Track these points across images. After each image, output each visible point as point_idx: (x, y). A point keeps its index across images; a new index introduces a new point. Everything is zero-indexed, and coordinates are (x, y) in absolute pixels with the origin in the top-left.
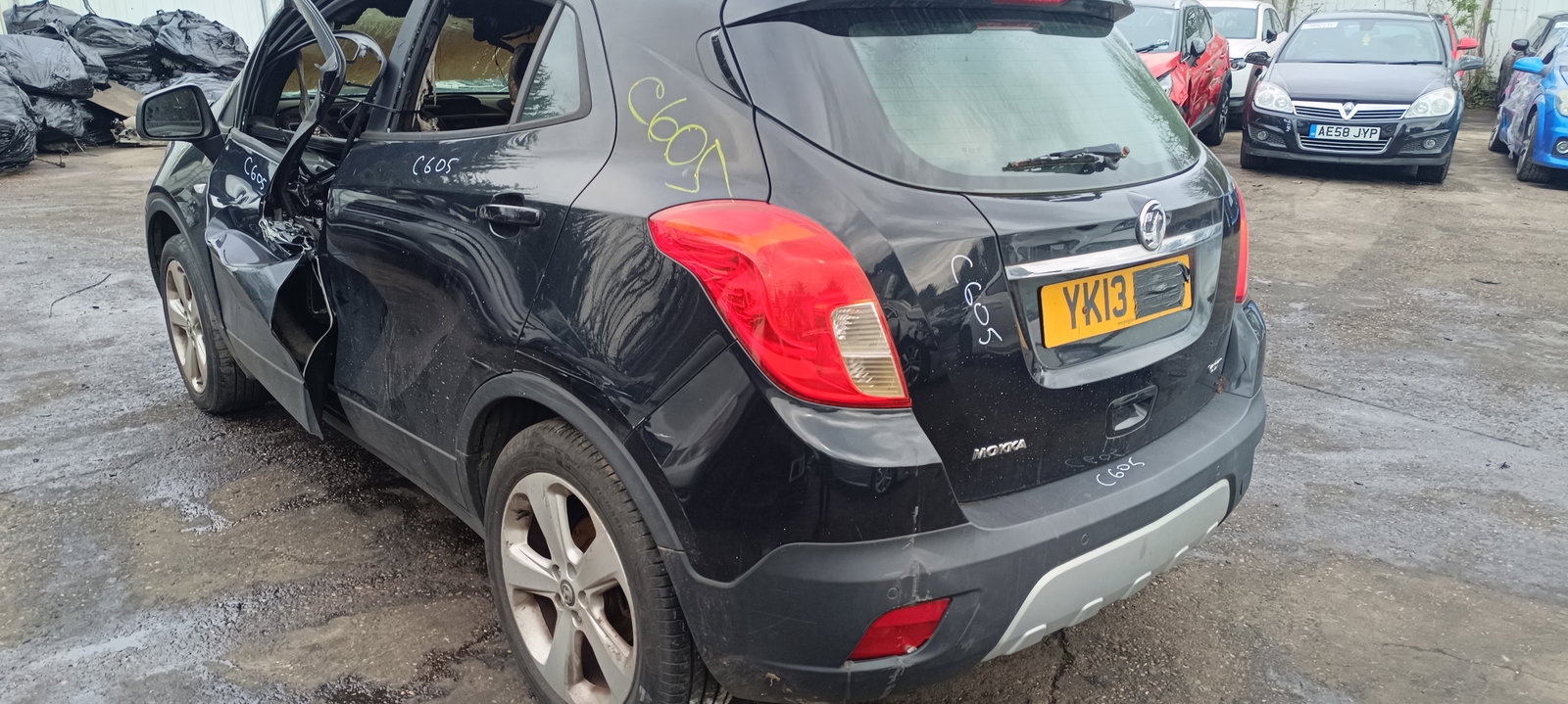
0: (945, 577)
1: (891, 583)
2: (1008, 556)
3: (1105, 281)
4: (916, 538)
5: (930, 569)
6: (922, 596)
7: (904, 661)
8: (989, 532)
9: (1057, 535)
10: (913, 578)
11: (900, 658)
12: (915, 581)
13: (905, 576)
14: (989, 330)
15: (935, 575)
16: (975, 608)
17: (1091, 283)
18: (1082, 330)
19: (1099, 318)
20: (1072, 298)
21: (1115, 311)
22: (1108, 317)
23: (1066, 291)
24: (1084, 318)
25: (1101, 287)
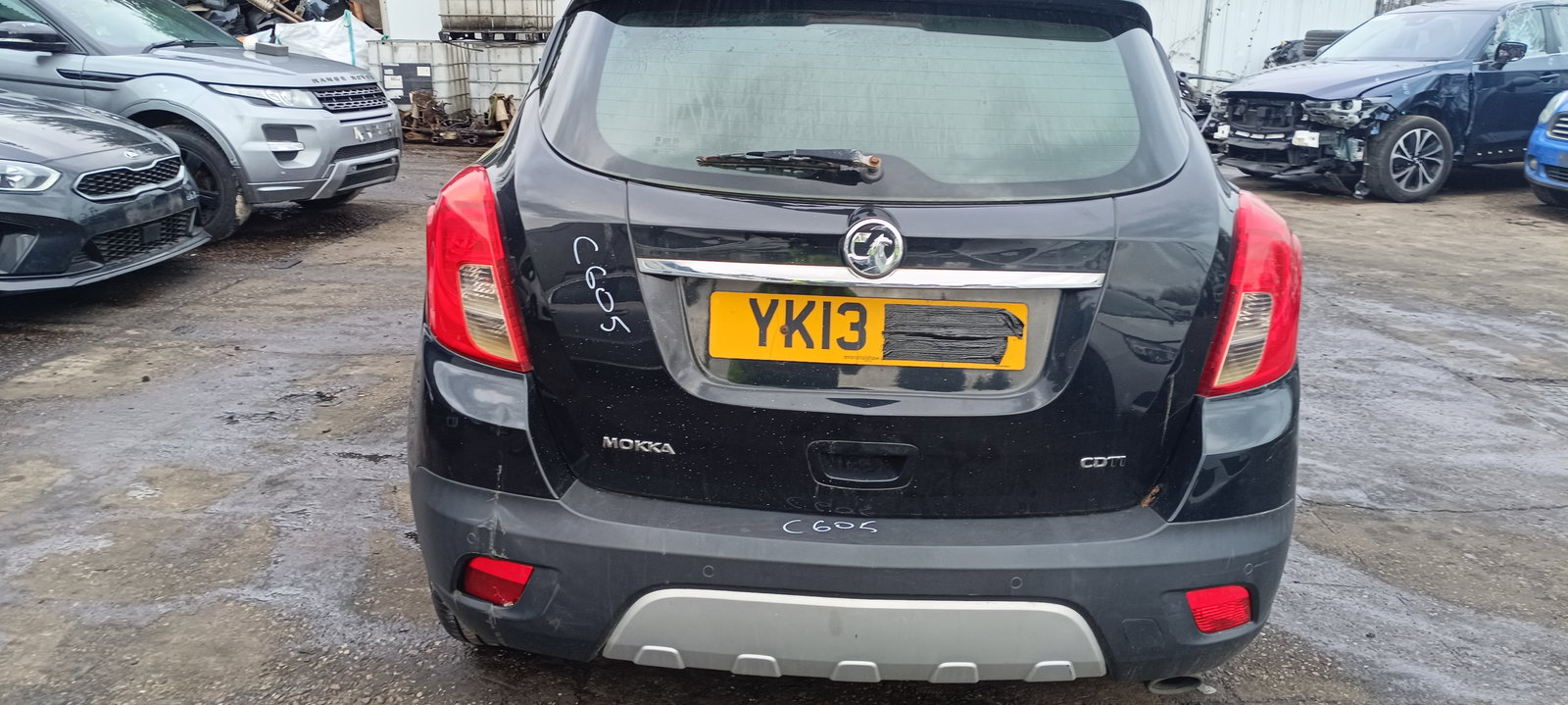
0: (519, 542)
1: (470, 527)
2: (593, 548)
3: (827, 305)
4: (500, 495)
5: (506, 528)
6: (499, 552)
7: (494, 611)
8: (579, 517)
9: (664, 550)
10: (488, 531)
11: (492, 606)
12: (492, 534)
13: (482, 526)
14: (614, 318)
15: (510, 536)
16: (554, 587)
17: (800, 302)
18: (776, 350)
19: (810, 344)
20: (764, 312)
21: (842, 343)
22: (826, 345)
23: (753, 303)
24: (782, 338)
25: (818, 311)
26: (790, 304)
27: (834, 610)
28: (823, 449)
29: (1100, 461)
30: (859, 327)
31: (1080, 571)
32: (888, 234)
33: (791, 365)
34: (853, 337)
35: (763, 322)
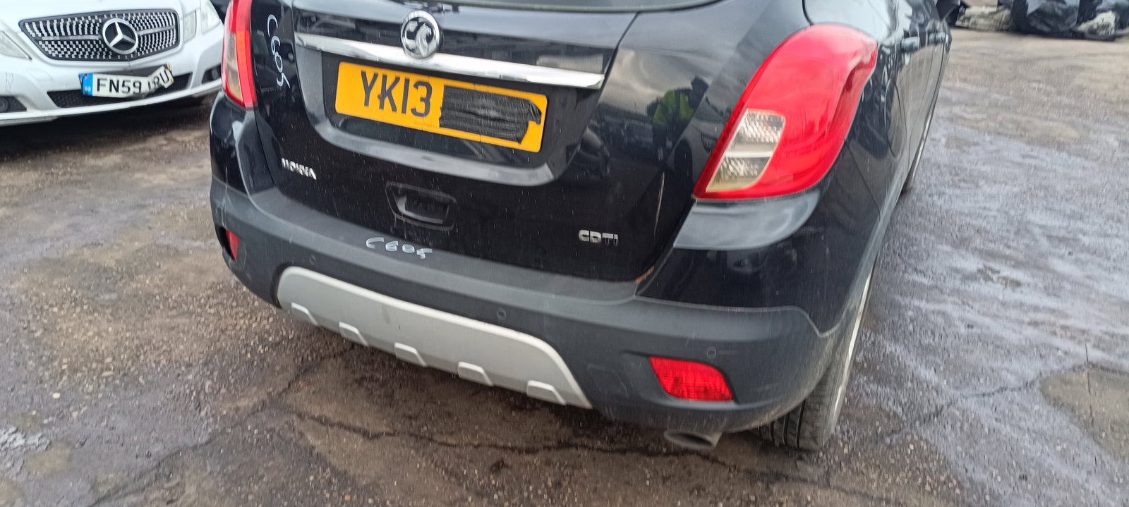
0: (230, 219)
2: (258, 231)
4: (227, 187)
5: (226, 210)
8: (256, 209)
14: (282, 75)
15: (227, 215)
16: (245, 253)
17: (391, 76)
18: (374, 113)
19: (394, 109)
20: (369, 82)
21: (414, 111)
22: (404, 111)
23: (364, 74)
24: (378, 102)
25: (401, 84)
26: (385, 78)
27: (384, 306)
28: (395, 189)
29: (596, 236)
30: (426, 100)
31: (551, 317)
32: (429, 25)
33: (383, 125)
34: (421, 108)
35: (368, 89)
